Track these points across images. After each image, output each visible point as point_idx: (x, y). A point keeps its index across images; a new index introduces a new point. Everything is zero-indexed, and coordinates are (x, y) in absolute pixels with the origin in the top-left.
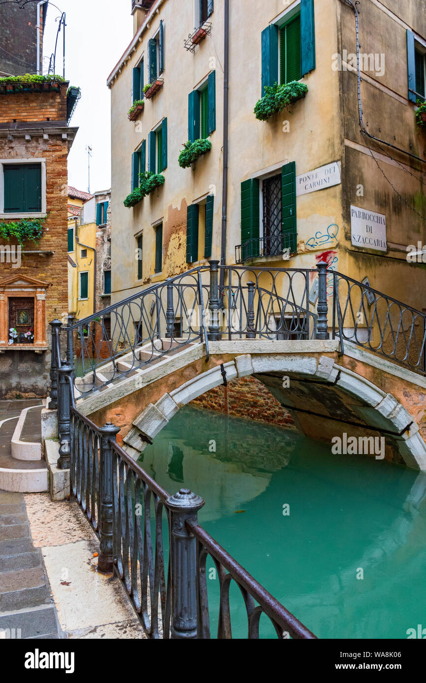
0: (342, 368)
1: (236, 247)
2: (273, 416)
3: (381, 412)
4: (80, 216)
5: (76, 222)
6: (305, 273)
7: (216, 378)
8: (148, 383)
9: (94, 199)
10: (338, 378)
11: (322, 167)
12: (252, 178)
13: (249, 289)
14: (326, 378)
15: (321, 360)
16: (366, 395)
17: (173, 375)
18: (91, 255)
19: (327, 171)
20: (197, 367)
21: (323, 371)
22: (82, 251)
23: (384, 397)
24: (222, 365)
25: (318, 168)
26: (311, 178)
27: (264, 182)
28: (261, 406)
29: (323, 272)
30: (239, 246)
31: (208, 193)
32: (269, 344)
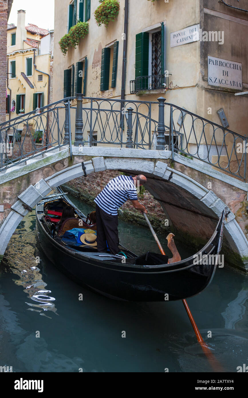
0: (173, 170)
1: (130, 81)
2: (154, 207)
3: (205, 203)
4: (38, 48)
5: (34, 53)
6: (148, 104)
7: (79, 171)
8: (29, 172)
9: (49, 35)
10: (171, 177)
11: (188, 28)
12: (143, 32)
13: (129, 113)
14: (161, 176)
15: (157, 164)
16: (192, 190)
17: (47, 167)
18: (45, 79)
19: (191, 31)
20: (65, 163)
21: (158, 171)
22: (39, 76)
23: (207, 193)
24: (83, 163)
25: (185, 28)
26: (181, 35)
27: (153, 35)
28: (146, 199)
29: (162, 105)
30: (133, 81)
31: (116, 40)
32: (118, 151)
